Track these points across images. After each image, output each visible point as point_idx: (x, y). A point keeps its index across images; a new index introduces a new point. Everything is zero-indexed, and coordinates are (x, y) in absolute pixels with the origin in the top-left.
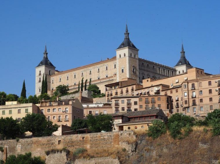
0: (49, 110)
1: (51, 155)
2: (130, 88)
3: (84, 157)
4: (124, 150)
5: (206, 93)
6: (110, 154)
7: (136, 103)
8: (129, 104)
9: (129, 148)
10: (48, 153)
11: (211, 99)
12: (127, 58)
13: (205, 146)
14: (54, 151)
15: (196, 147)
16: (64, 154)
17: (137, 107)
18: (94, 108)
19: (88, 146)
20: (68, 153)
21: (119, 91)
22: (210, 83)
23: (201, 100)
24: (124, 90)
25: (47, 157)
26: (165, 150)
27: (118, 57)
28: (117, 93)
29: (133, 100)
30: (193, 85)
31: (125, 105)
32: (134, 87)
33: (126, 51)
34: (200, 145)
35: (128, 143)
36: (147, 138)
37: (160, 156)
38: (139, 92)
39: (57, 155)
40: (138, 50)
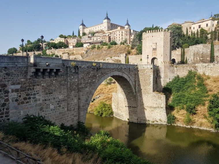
0: (70, 40)
1: (64, 54)
2: (101, 33)
3: (73, 55)
4: (84, 53)
5: (118, 35)
6: (79, 54)
7: (99, 39)
8: (97, 39)
9: (85, 52)
10: (63, 54)
11: (119, 37)
12: (106, 23)
13: (105, 52)
14: (64, 53)
15: (103, 52)
16: (67, 54)
17: (99, 40)
18: (87, 40)
19: (74, 52)
20: (68, 54)
21: (98, 34)
22: (119, 32)
23: (117, 38)
24: (99, 34)
25: (63, 55)
26: (95, 53)
27: (104, 23)
28: (97, 35)
29: (98, 38)
30: (115, 33)
31: (96, 39)
32: (102, 33)
33: (106, 20)
34: (104, 52)
35: (85, 51)
36: (90, 49)
37: (93, 55)
38: (103, 35)
39: (65, 54)
40: (110, 20)
